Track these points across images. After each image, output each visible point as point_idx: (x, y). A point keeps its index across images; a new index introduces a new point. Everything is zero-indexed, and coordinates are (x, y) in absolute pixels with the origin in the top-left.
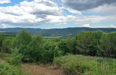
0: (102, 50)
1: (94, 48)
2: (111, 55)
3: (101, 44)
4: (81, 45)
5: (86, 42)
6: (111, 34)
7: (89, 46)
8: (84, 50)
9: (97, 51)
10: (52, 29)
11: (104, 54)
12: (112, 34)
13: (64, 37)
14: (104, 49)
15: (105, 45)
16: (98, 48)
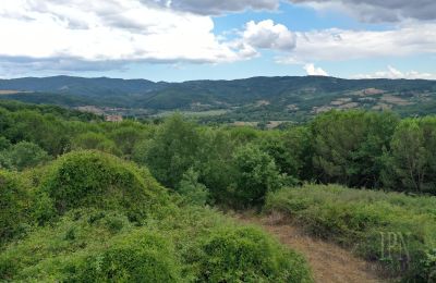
0: (398, 171)
1: (371, 164)
2: (422, 186)
3: (394, 153)
4: (329, 154)
5: (346, 143)
6: (426, 124)
7: (354, 156)
8: (338, 168)
9: (383, 173)
10: (192, 84)
11: (404, 181)
12: (429, 124)
13: (238, 112)
14: (404, 168)
15: (408, 156)
16: (387, 164)
